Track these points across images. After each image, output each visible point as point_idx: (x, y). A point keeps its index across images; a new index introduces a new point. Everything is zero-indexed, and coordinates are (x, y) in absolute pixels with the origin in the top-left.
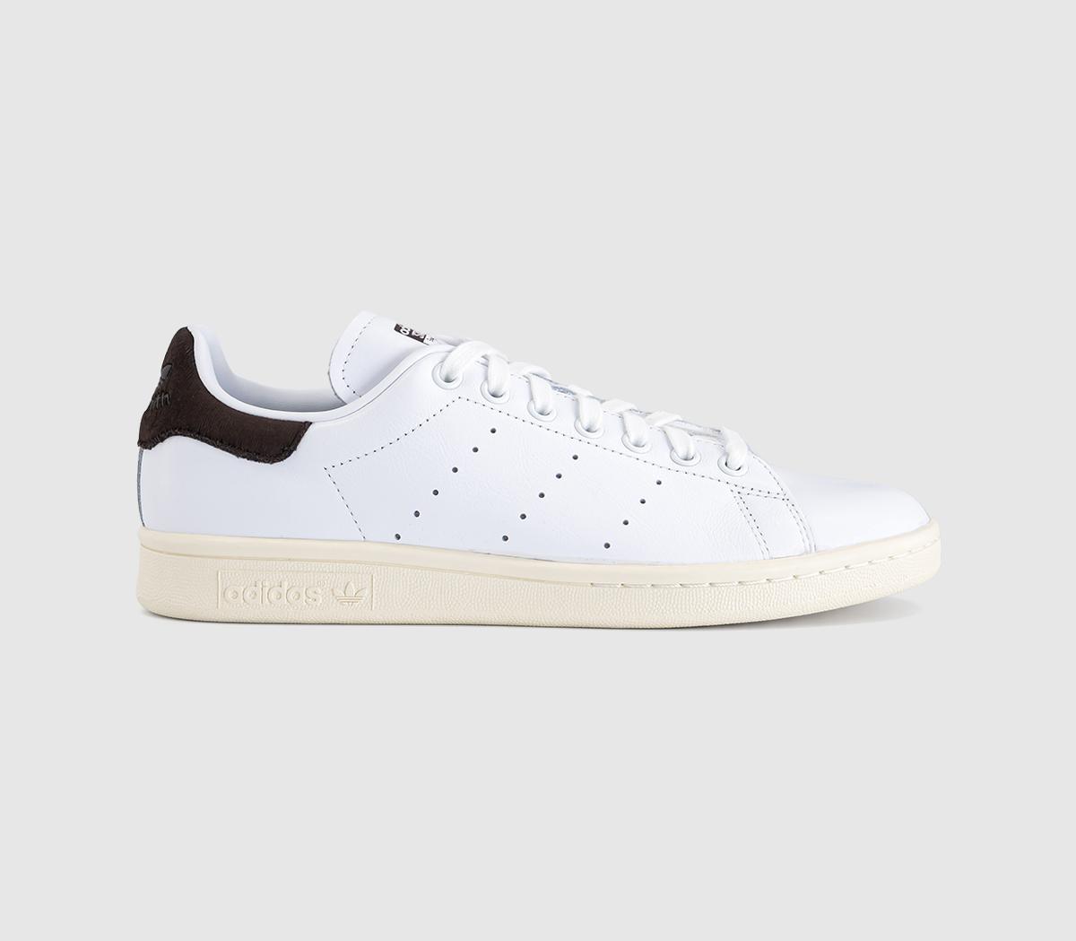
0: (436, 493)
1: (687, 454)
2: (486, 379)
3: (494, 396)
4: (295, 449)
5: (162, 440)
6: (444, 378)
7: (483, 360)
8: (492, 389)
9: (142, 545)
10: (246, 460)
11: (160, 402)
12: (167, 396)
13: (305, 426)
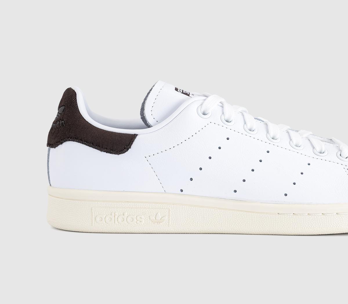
0: (201, 169)
1: (321, 151)
2: (223, 113)
3: (227, 121)
4: (130, 147)
5: (61, 143)
6: (202, 113)
7: (221, 104)
8: (226, 118)
9: (49, 195)
10: (105, 153)
11: (59, 124)
12: (63, 122)
13: (135, 136)
